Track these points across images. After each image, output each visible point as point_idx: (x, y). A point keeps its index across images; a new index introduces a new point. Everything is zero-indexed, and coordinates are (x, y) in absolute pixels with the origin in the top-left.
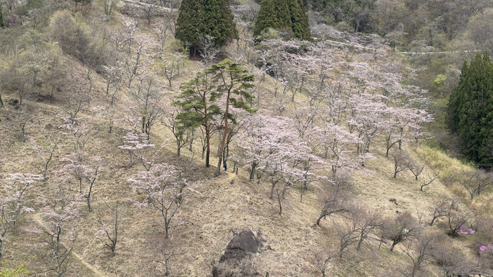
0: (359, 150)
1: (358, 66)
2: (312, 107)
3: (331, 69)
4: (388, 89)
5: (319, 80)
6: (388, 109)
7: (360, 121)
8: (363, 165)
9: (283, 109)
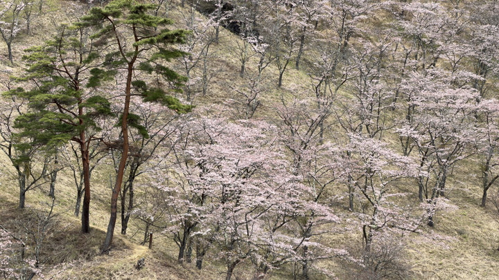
0: (423, 191)
1: (420, 10)
2: (322, 100)
3: (362, 17)
4: (485, 59)
5: (336, 40)
6: (484, 102)
7: (422, 129)
8: (431, 225)
9: (258, 103)
